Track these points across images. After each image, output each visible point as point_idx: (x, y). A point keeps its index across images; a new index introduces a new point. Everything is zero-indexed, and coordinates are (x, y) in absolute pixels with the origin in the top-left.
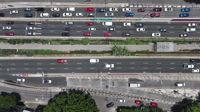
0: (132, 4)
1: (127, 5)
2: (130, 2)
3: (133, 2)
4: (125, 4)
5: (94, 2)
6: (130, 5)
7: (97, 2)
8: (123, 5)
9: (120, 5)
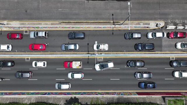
0: (172, 22)
1: (162, 24)
2: (168, 19)
3: (173, 18)
4: (158, 22)
5: (89, 19)
6: (168, 25)
7: (97, 19)
8: (152, 25)
9: (146, 24)
